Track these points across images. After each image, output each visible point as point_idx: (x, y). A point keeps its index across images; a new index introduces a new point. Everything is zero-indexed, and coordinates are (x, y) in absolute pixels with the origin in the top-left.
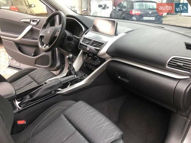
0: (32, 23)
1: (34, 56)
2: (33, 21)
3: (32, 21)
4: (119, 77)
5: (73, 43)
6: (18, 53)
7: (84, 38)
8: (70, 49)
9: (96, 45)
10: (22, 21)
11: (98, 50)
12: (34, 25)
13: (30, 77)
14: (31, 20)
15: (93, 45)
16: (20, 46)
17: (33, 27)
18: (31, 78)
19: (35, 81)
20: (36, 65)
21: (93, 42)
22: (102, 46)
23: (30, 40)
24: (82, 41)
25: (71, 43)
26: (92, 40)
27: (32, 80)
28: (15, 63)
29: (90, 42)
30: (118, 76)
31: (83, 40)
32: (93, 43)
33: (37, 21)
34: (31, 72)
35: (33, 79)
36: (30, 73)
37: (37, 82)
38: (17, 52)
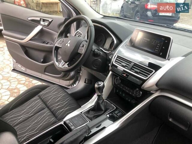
0: (42, 23)
1: (43, 62)
2: (44, 20)
3: (42, 20)
4: (170, 120)
5: (100, 60)
6: (24, 58)
7: (118, 56)
8: (95, 67)
9: (139, 71)
10: (29, 19)
11: (144, 81)
12: (44, 26)
13: (41, 99)
14: (40, 19)
15: (133, 70)
16: (27, 49)
17: (44, 28)
18: (43, 101)
19: (48, 108)
20: (46, 73)
21: (134, 65)
22: (149, 74)
23: (40, 43)
24: (115, 61)
25: (97, 59)
26: (131, 62)
27: (44, 106)
28: (20, 67)
29: (129, 65)
30: (169, 117)
31: (116, 59)
32: (133, 67)
33: (49, 21)
34: (41, 91)
35: (45, 103)
36: (41, 93)
37: (50, 110)
38: (23, 56)
